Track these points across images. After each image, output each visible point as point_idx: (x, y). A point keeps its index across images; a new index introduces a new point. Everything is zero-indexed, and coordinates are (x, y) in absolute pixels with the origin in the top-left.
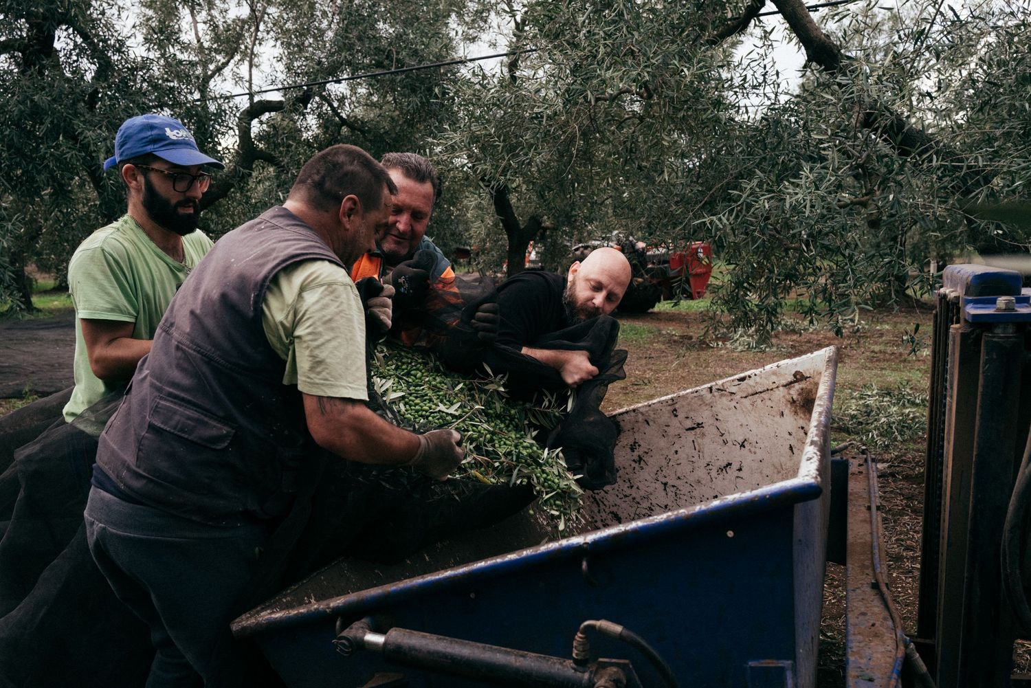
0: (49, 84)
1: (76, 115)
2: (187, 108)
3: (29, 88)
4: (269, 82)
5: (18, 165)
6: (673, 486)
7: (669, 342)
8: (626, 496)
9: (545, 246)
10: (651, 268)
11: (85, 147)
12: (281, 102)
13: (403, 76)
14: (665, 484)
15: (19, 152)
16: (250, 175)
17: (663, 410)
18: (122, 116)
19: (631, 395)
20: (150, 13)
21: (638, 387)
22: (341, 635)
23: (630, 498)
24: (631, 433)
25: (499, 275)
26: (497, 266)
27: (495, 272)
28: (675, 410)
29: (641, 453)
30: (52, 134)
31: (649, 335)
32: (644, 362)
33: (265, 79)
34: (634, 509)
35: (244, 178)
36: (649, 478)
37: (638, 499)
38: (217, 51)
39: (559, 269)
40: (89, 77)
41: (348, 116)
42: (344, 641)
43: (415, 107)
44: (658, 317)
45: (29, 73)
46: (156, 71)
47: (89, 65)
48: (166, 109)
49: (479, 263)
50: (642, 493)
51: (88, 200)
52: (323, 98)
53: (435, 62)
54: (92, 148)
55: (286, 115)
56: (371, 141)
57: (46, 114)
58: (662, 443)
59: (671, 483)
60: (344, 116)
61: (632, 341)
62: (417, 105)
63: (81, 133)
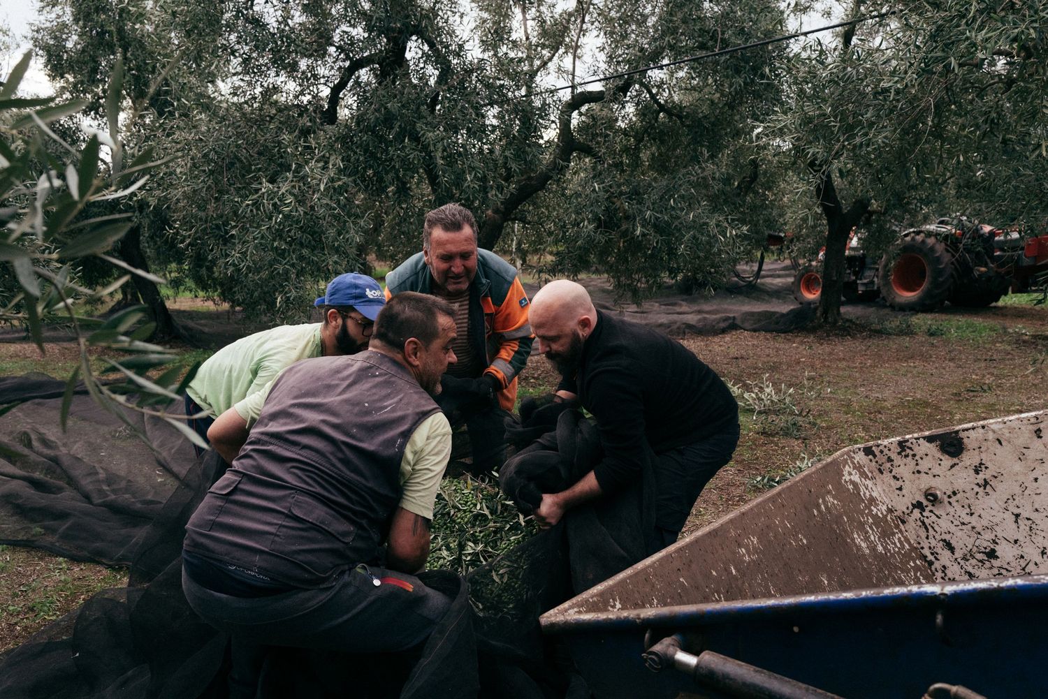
0: (400, 92)
1: (420, 117)
2: (514, 104)
3: (384, 96)
4: (591, 73)
5: (371, 167)
6: (1028, 519)
7: (1017, 342)
8: (963, 524)
9: (869, 232)
10: (998, 256)
11: (425, 148)
12: (601, 92)
13: (728, 57)
14: (1017, 516)
15: (373, 155)
16: (568, 167)
17: (1023, 428)
18: (458, 116)
19: (965, 403)
20: (485, 15)
21: (975, 394)
22: (650, 650)
23: (969, 527)
24: (977, 452)
25: (814, 263)
26: (813, 253)
27: (810, 261)
28: (1039, 430)
29: (988, 477)
30: (399, 138)
31: (992, 333)
32: (983, 364)
33: (587, 70)
34: (972, 540)
35: (562, 170)
36: (995, 506)
37: (979, 529)
38: (544, 46)
39: (884, 257)
40: (432, 82)
41: (666, 101)
42: (653, 657)
43: (738, 88)
44: (1004, 312)
45: (385, 83)
46: (490, 71)
47: (433, 71)
48: (495, 106)
49: (792, 251)
50: (985, 523)
51: (423, 195)
52: (642, 84)
53: (763, 39)
54: (432, 148)
55: (606, 105)
56: (688, 126)
57: (396, 119)
58: (1018, 467)
59: (1025, 514)
60: (662, 102)
61: (968, 340)
62: (740, 85)
63: (423, 135)
